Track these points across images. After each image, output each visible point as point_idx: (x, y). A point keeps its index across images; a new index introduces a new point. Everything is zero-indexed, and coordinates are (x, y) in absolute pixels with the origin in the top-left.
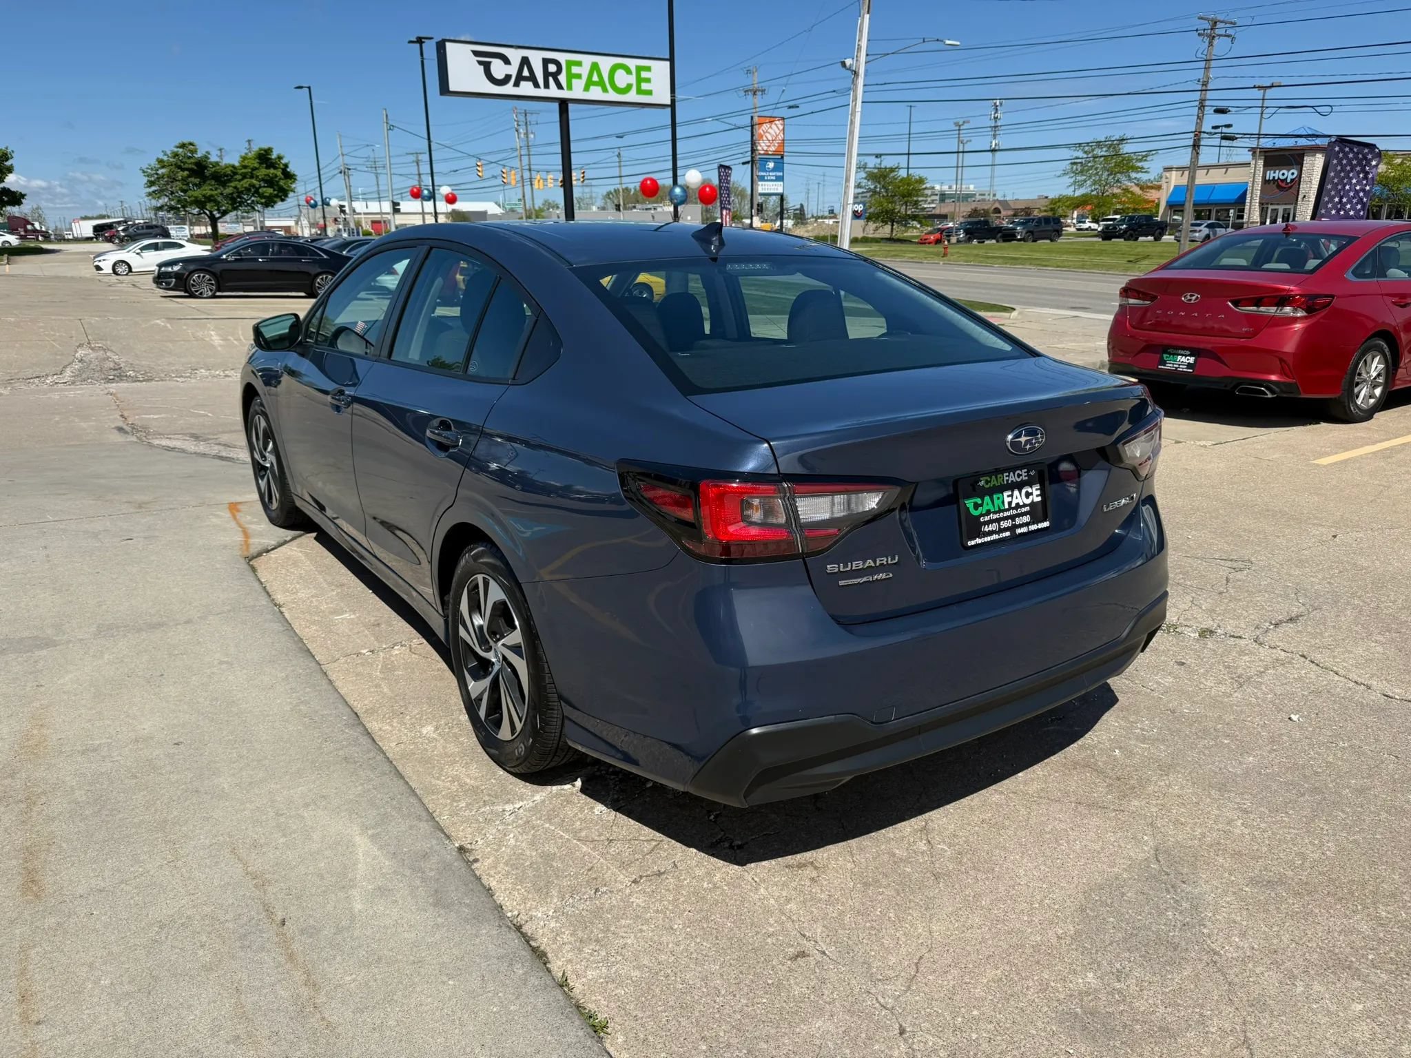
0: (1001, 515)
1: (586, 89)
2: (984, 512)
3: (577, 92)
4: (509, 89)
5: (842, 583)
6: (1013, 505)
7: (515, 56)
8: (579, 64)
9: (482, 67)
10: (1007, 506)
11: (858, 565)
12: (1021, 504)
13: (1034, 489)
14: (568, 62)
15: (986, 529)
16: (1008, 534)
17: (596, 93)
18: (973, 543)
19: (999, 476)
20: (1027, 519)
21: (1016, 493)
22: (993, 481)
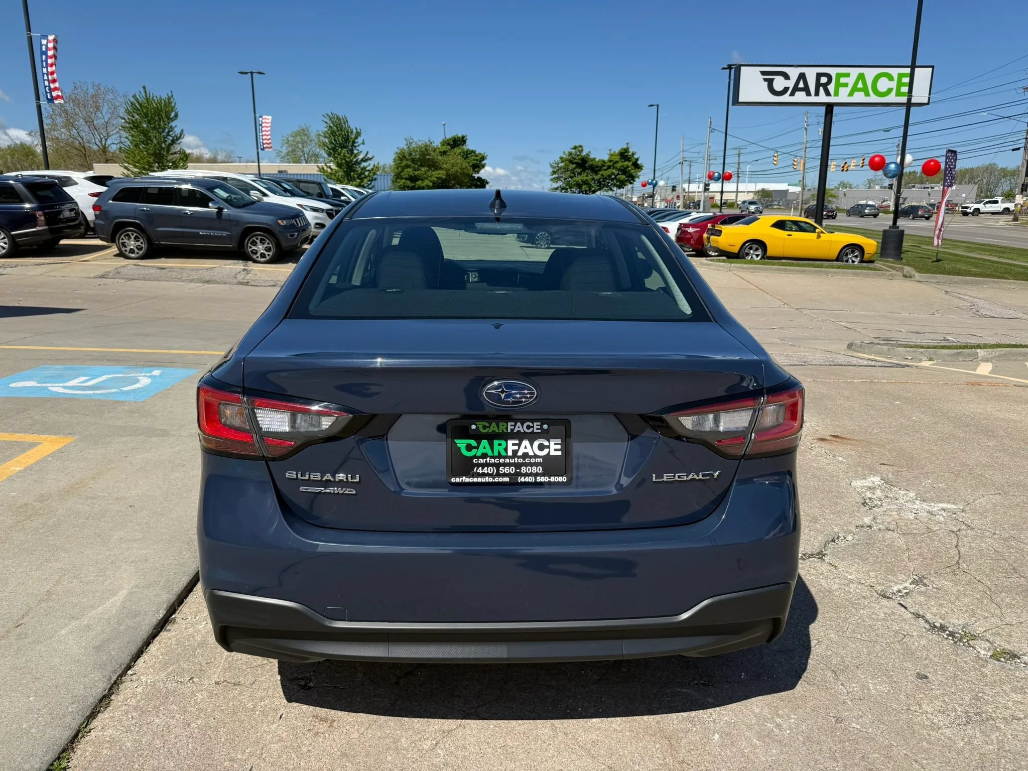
0: (502, 461)
1: (851, 94)
2: (479, 454)
3: (843, 96)
4: (786, 98)
5: (302, 489)
6: (520, 454)
7: (794, 73)
8: (848, 75)
9: (766, 83)
10: (510, 453)
11: (316, 476)
12: (531, 454)
14: (837, 74)
15: (480, 470)
16: (507, 479)
17: (859, 97)
18: (458, 480)
19: (501, 424)
20: (539, 470)
21: (526, 443)
22: (493, 428)
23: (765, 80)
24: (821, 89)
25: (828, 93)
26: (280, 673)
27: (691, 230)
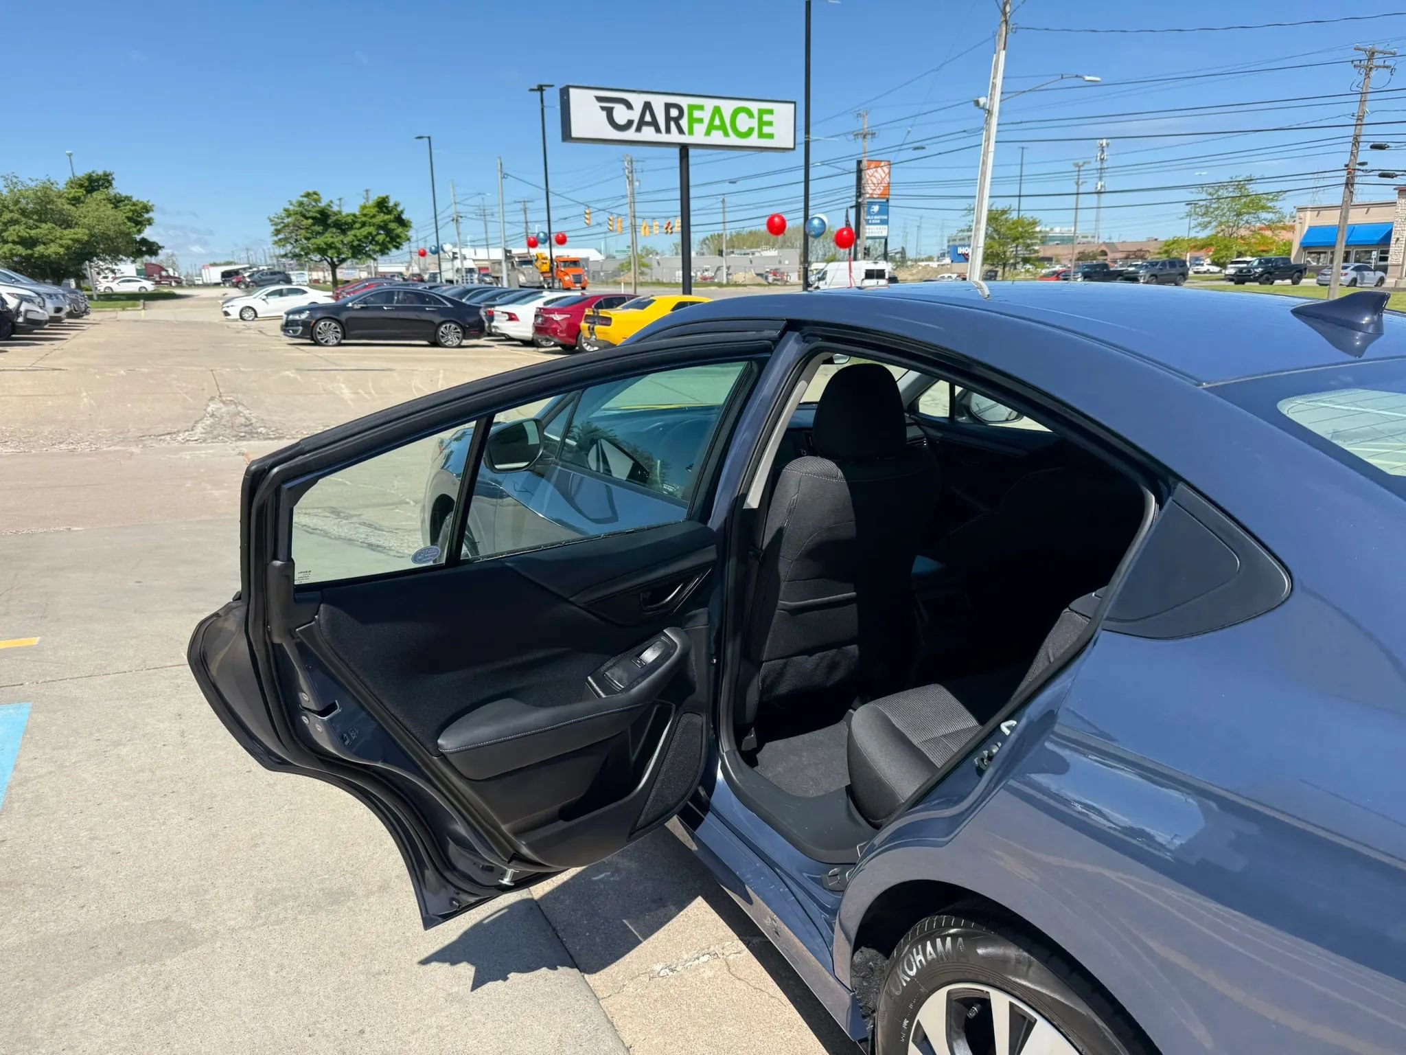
3: (698, 137)
14: (689, 106)
23: (603, 108)
24: (672, 124)
25: (681, 131)
27: (557, 317)
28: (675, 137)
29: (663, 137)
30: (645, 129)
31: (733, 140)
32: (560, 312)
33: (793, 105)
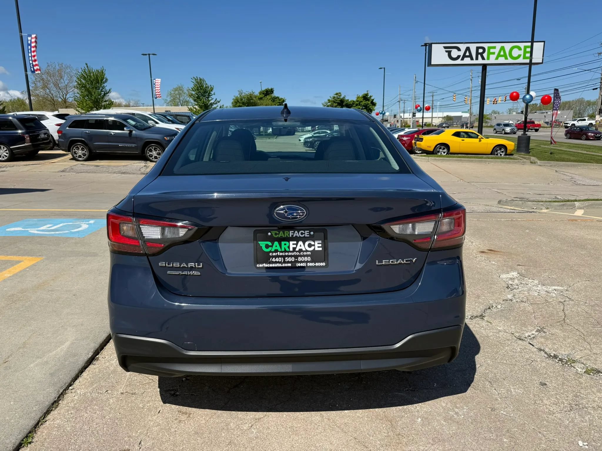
0: (287, 254)
1: (497, 58)
2: (273, 250)
4: (459, 62)
5: (169, 272)
6: (297, 249)
8: (495, 48)
9: (447, 53)
10: (291, 249)
11: (177, 265)
12: (304, 249)
13: (316, 243)
14: (488, 47)
15: (274, 260)
16: (290, 265)
17: (502, 60)
18: (261, 266)
19: (286, 232)
20: (309, 259)
21: (301, 243)
22: (281, 234)
23: (446, 51)
24: (479, 56)
25: (483, 58)
26: (159, 387)
27: (405, 139)
28: (480, 61)
29: (475, 62)
30: (465, 59)
31: (510, 61)
32: (406, 136)
33: (543, 43)
